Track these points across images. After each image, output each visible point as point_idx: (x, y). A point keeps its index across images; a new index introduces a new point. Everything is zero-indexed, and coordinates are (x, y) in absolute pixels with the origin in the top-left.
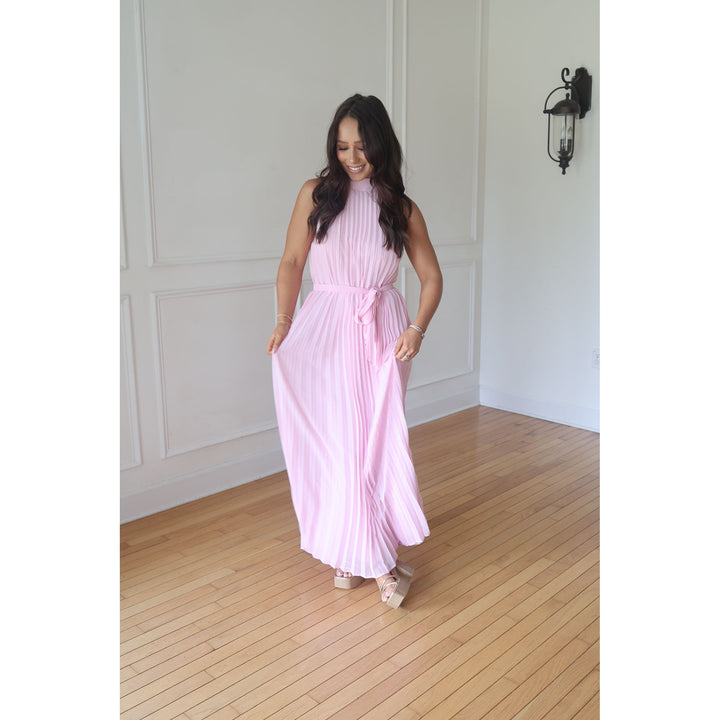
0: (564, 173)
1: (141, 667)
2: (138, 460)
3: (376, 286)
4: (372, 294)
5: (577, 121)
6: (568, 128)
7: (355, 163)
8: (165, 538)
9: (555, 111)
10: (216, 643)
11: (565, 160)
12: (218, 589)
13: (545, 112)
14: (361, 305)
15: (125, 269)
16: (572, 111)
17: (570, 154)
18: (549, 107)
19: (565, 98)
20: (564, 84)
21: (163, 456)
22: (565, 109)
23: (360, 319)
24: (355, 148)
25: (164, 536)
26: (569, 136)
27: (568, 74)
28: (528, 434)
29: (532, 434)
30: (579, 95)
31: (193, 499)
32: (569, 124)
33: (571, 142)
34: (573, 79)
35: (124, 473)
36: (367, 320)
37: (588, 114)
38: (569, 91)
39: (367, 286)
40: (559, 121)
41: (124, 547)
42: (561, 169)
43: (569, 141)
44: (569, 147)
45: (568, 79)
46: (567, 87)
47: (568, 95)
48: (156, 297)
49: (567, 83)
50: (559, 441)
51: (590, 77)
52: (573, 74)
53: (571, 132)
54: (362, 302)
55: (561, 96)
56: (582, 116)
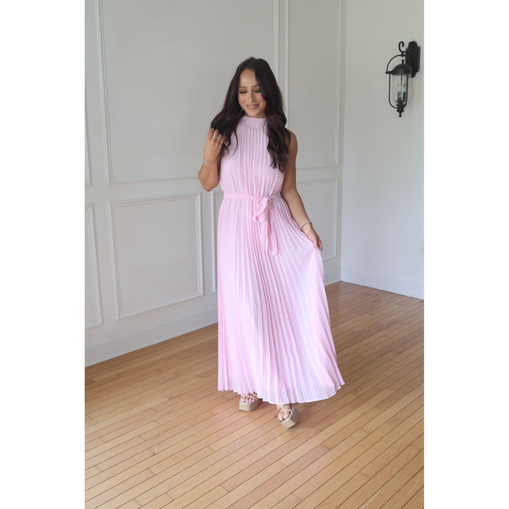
0: (400, 116)
1: (103, 467)
2: (100, 321)
3: (268, 195)
4: (265, 201)
5: (410, 79)
6: (403, 83)
7: (252, 102)
8: (119, 376)
9: (394, 72)
10: (156, 450)
11: (401, 107)
12: (157, 412)
13: (387, 73)
14: (258, 209)
15: (88, 186)
16: (406, 72)
17: (404, 103)
18: (390, 70)
19: (401, 63)
20: (400, 53)
21: (117, 318)
22: (401, 71)
23: (257, 218)
24: (253, 91)
25: (118, 374)
26: (404, 90)
27: (403, 46)
28: (375, 301)
29: (378, 301)
30: (411, 61)
31: (139, 348)
32: (404, 81)
33: (405, 94)
34: (407, 50)
35: (88, 330)
36: (262, 219)
37: (417, 74)
38: (404, 58)
39: (261, 195)
40: (398, 80)
41: (89, 383)
42: (398, 114)
43: (404, 93)
44: (404, 98)
45: (404, 49)
46: (402, 55)
47: (403, 61)
48: (112, 206)
49: (403, 52)
50: (397, 306)
51: (419, 48)
52: (406, 46)
53: (405, 87)
54: (258, 206)
55: (398, 61)
56: (413, 76)
